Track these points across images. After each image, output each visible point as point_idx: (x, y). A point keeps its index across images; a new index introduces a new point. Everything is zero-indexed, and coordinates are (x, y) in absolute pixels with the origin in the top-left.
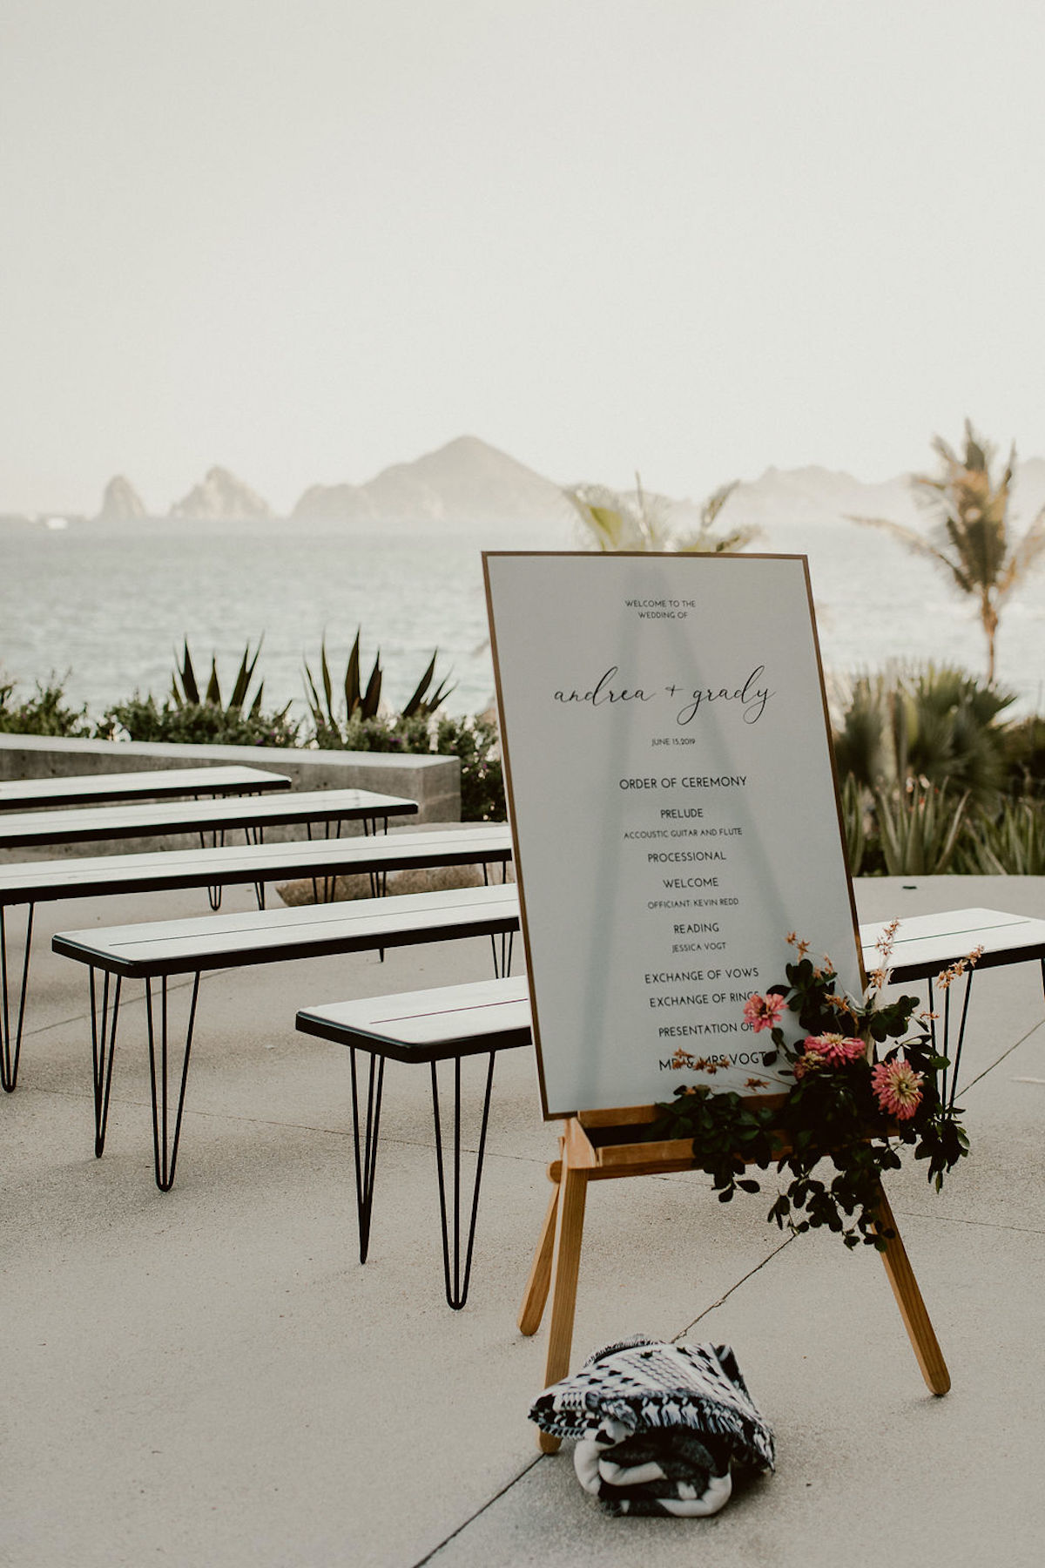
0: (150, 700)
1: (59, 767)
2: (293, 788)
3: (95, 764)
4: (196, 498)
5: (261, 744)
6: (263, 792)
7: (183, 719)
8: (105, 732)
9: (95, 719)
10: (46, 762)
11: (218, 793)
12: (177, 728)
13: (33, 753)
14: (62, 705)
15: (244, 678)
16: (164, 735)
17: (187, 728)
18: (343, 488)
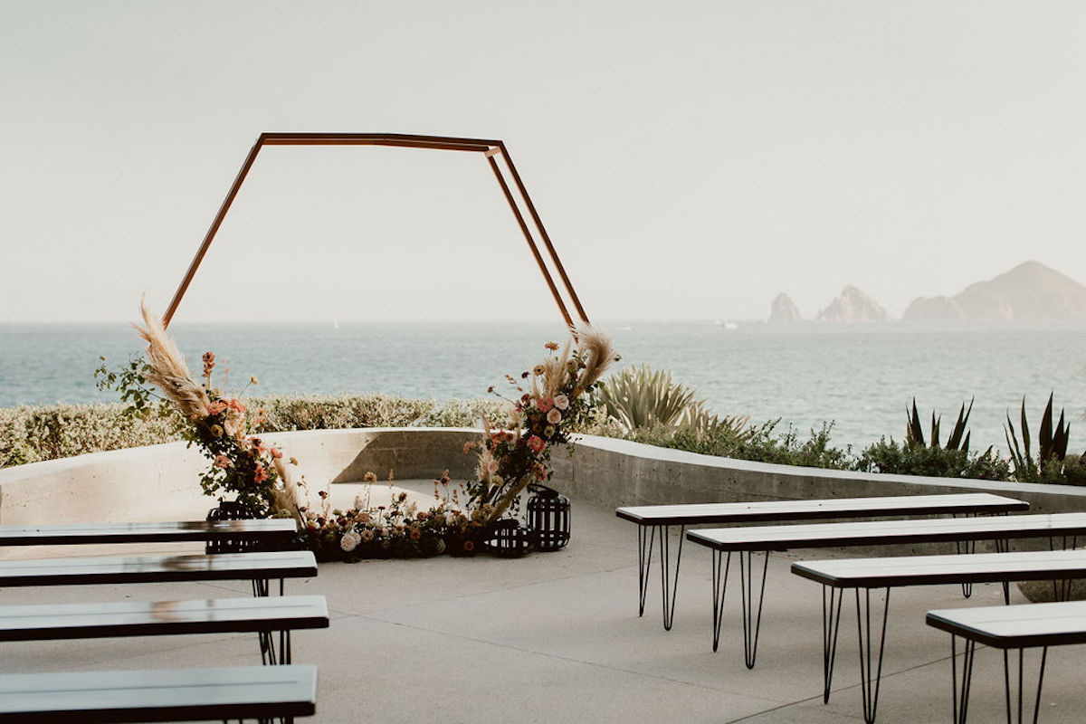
0: (893, 442)
1: (837, 490)
2: (1030, 510)
3: (864, 488)
4: (836, 307)
5: (982, 478)
6: (1009, 513)
7: (920, 458)
8: (862, 466)
9: (856, 455)
10: (828, 485)
11: (970, 512)
12: (917, 465)
13: (819, 479)
14: (828, 446)
15: (960, 426)
16: (907, 469)
17: (923, 464)
18: (940, 299)
